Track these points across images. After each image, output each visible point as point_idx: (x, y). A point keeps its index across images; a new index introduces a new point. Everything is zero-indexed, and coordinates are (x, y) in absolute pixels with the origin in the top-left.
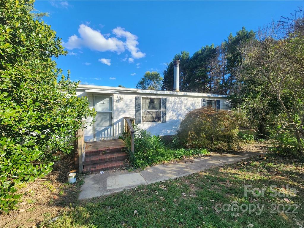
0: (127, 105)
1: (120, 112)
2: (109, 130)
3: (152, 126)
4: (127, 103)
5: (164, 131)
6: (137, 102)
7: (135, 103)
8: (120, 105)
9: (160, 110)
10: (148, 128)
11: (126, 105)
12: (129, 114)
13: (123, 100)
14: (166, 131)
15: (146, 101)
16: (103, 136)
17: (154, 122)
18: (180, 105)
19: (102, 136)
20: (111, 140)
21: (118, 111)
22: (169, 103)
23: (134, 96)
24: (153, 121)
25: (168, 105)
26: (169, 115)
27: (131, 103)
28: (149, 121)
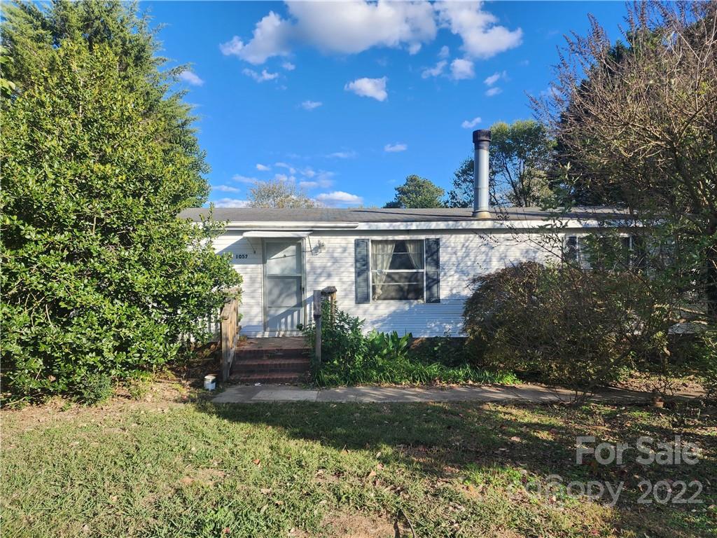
0: (335, 261)
1: (320, 275)
2: (296, 314)
3: (398, 311)
4: (336, 255)
5: (433, 325)
6: (360, 253)
7: (354, 254)
8: (319, 260)
9: (421, 271)
10: (390, 315)
11: (333, 260)
12: (341, 279)
13: (324, 249)
14: (439, 326)
15: (386, 249)
16: (283, 327)
17: (404, 301)
18: (483, 255)
19: (280, 326)
20: (299, 337)
21: (315, 273)
22: (447, 253)
23: (352, 239)
24: (400, 299)
25: (443, 257)
26: (450, 283)
27: (346, 254)
28: (389, 297)
